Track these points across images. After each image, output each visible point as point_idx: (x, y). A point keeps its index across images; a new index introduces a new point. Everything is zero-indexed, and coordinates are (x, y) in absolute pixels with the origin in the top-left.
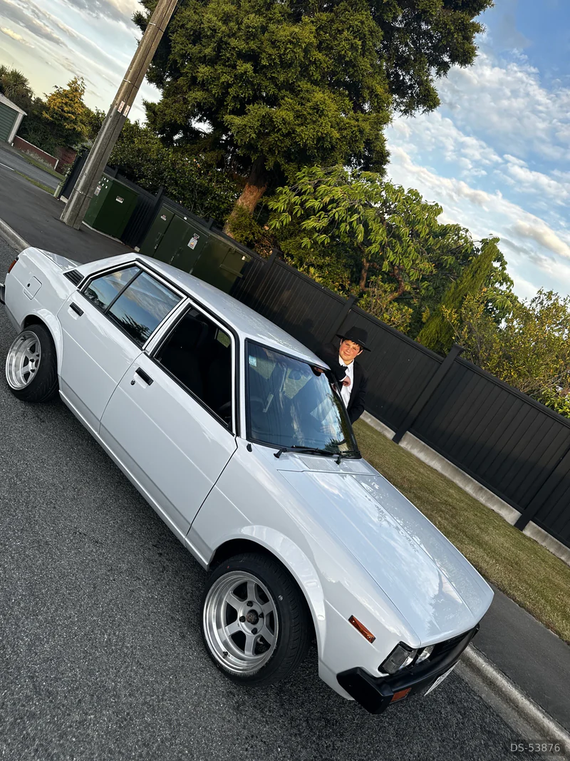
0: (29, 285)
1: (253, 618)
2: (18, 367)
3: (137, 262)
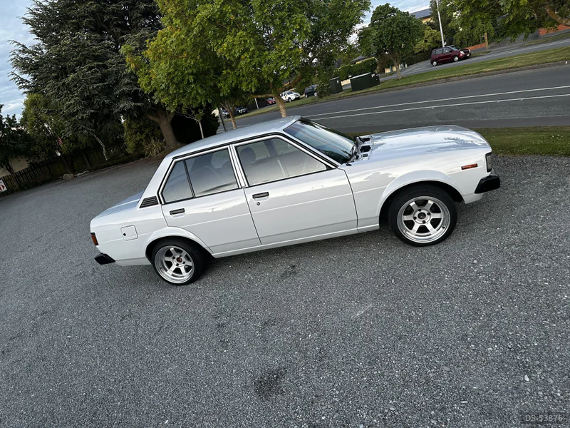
0: (125, 235)
3: (175, 160)
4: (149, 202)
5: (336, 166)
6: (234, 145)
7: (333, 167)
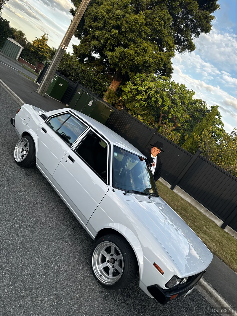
0: (25, 119)
1: (113, 261)
2: (19, 153)
3: (69, 112)
4: (43, 117)
5: (109, 184)
6: (91, 129)
7: (107, 183)
